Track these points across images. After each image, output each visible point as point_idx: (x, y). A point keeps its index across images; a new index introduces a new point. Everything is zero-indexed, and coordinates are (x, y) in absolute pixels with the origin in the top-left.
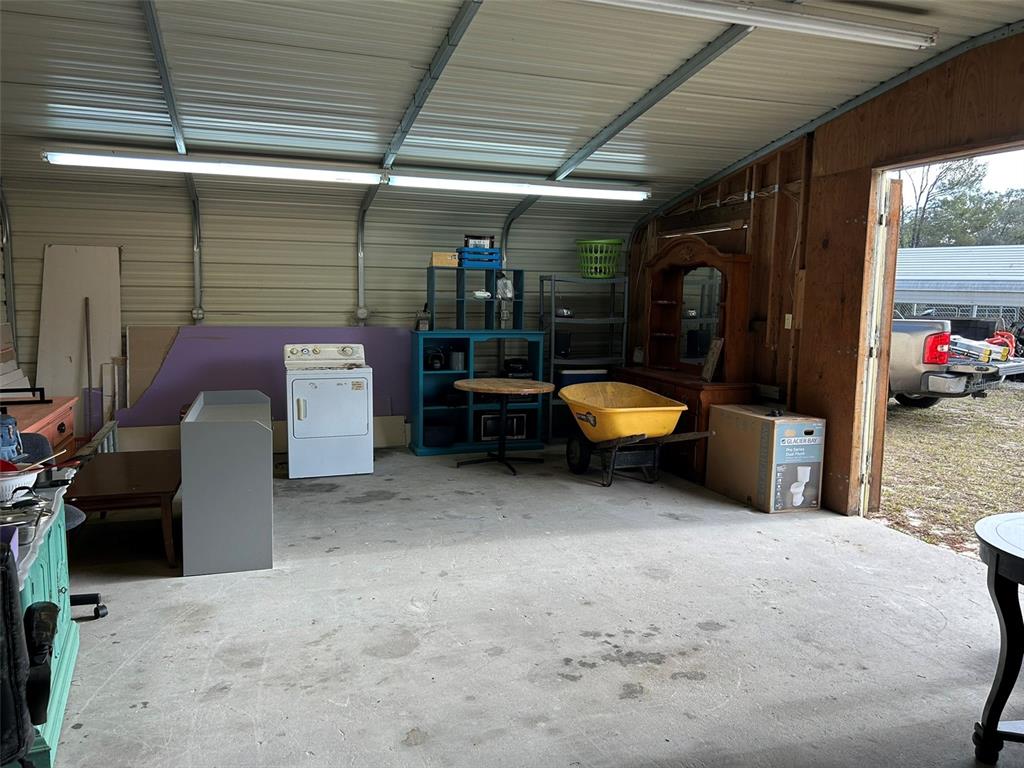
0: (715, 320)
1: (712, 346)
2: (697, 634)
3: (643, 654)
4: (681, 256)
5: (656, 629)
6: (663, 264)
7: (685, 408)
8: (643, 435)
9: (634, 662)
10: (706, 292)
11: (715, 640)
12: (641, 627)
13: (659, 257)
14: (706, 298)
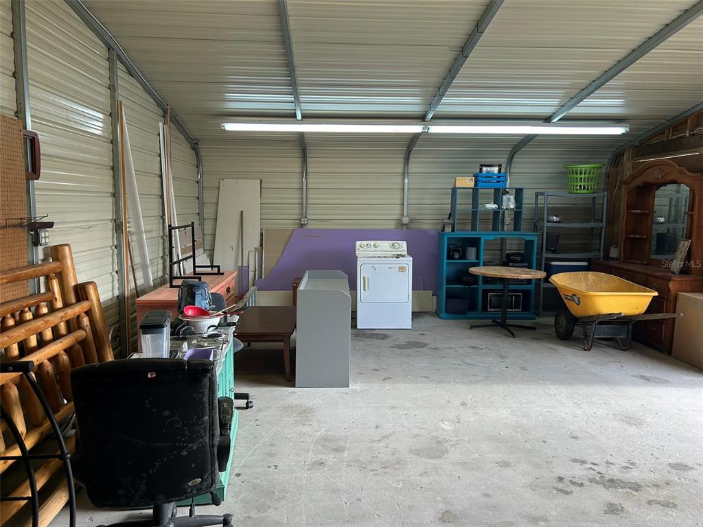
1: (681, 245)
2: (669, 472)
3: (622, 482)
4: (654, 176)
5: (633, 464)
6: (639, 182)
7: (656, 294)
8: (620, 313)
9: (615, 487)
10: (674, 203)
11: (685, 479)
12: (620, 461)
13: (634, 177)
14: (673, 209)
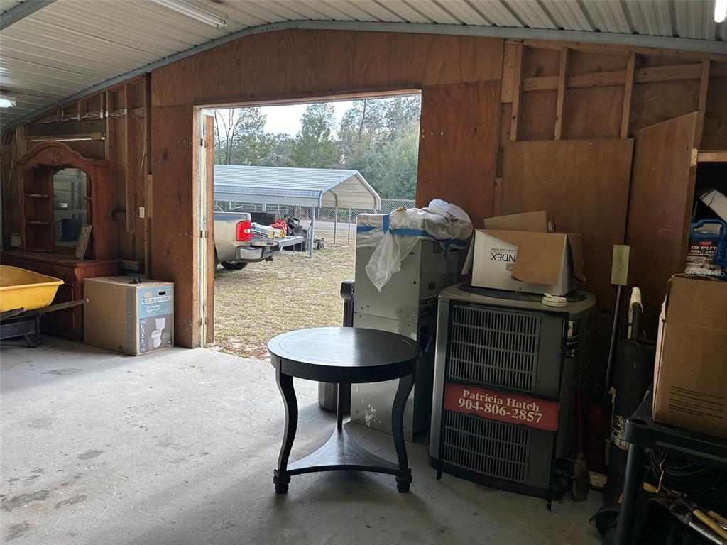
0: (84, 211)
1: (83, 231)
2: (78, 465)
3: (27, 495)
4: (49, 158)
5: (40, 471)
6: (33, 163)
7: (62, 282)
8: (22, 308)
9: (19, 505)
11: (94, 465)
12: (26, 473)
13: (28, 157)
14: (76, 194)
